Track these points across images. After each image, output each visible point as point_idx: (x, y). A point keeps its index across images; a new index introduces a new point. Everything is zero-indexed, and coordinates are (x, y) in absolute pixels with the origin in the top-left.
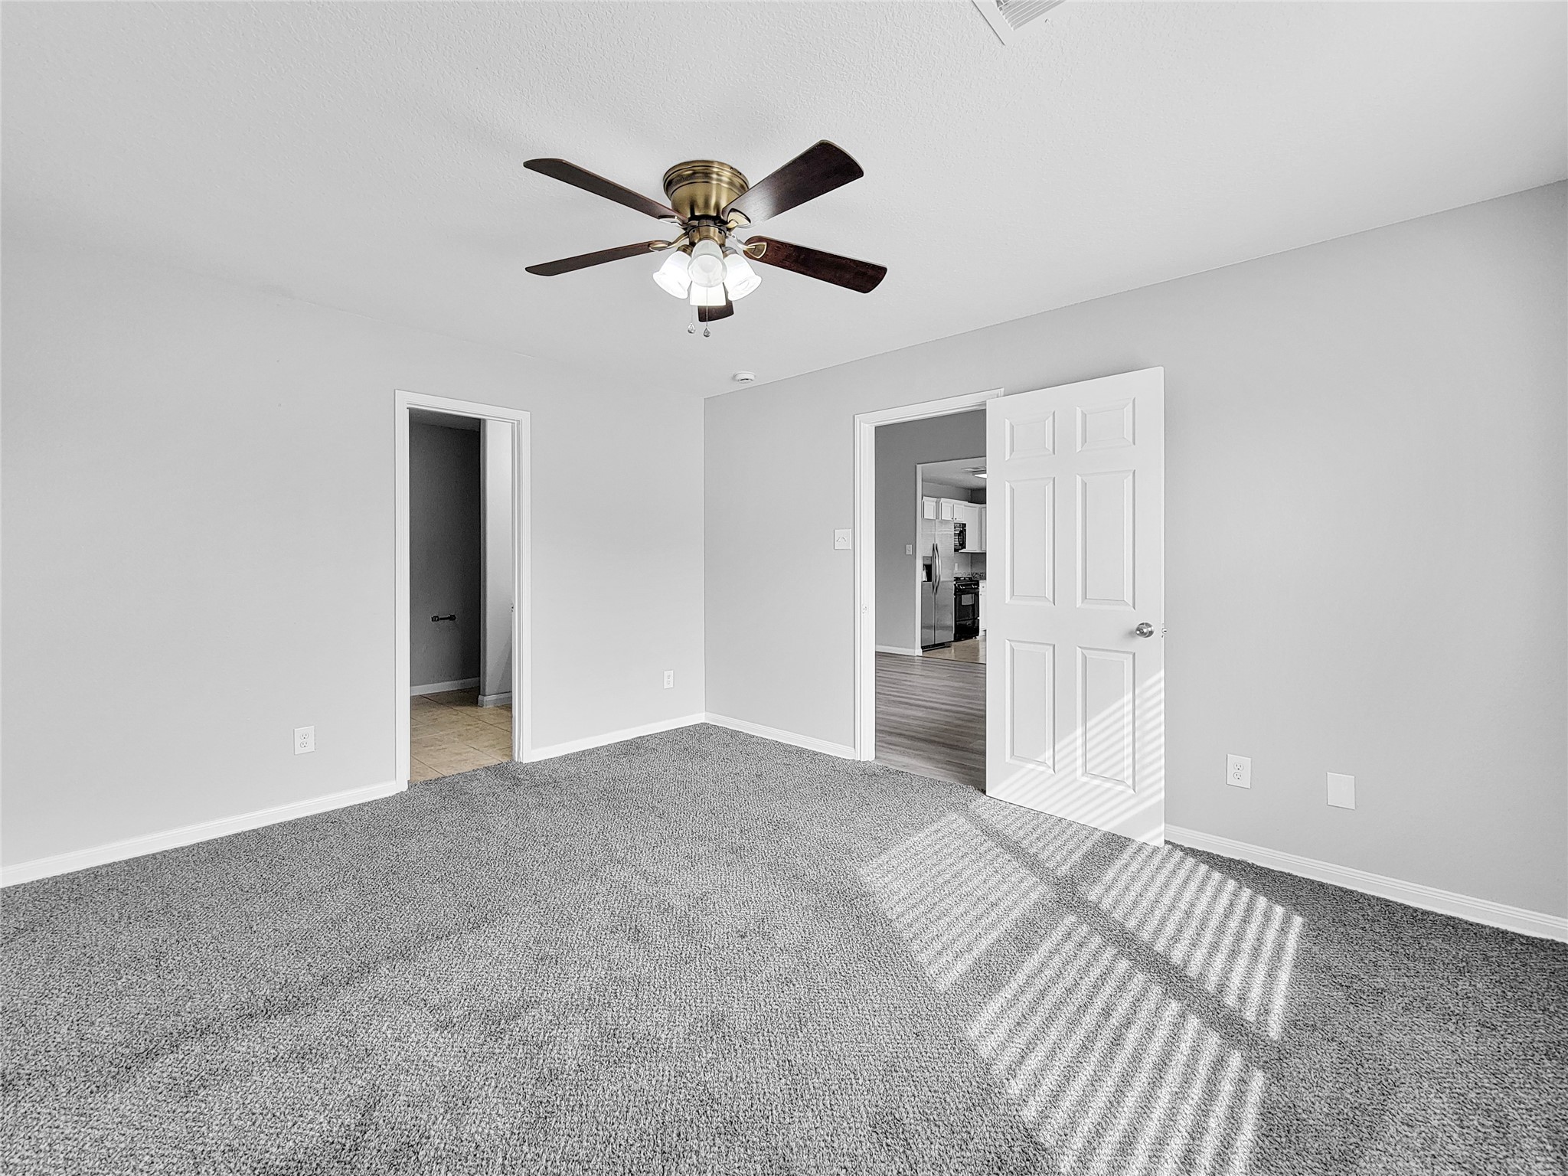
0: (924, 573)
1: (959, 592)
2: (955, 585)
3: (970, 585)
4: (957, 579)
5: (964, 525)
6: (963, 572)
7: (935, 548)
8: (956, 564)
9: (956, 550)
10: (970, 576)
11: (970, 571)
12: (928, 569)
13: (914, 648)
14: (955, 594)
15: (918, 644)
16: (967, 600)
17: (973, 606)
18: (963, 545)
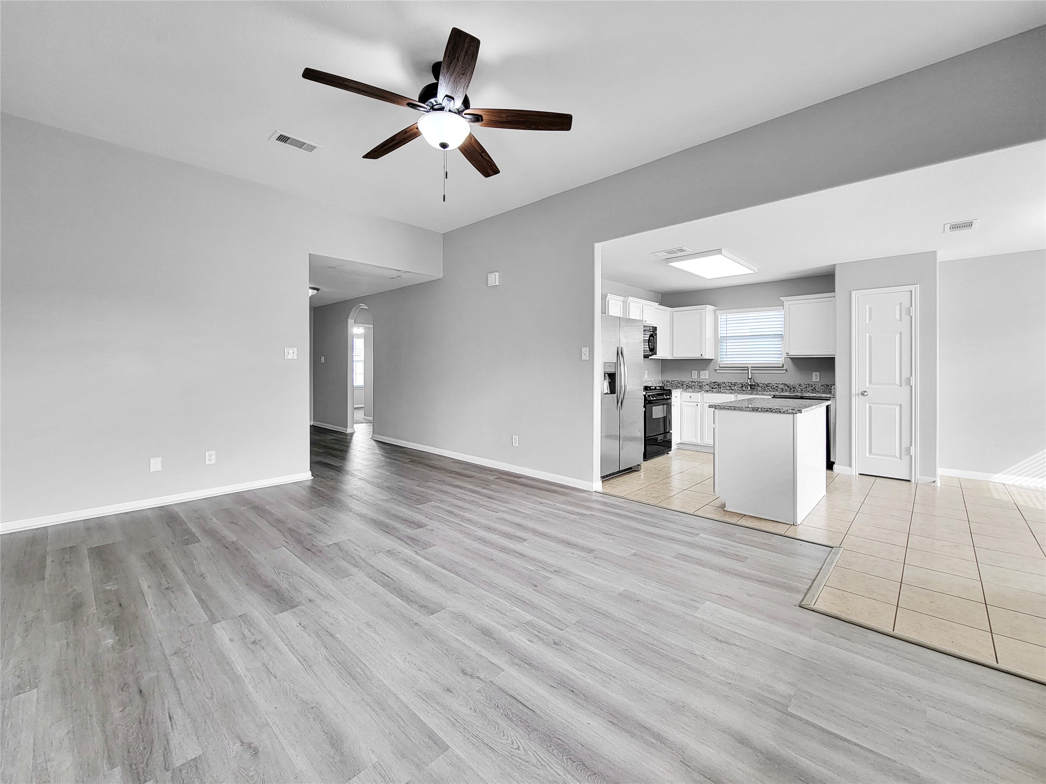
0: (606, 384)
1: (649, 403)
2: (645, 396)
3: (662, 394)
4: (646, 388)
5: (655, 329)
6: (654, 380)
7: (620, 353)
8: (646, 372)
9: (646, 357)
10: (661, 385)
11: (660, 379)
12: (612, 377)
13: (592, 481)
14: (645, 407)
15: (597, 473)
16: (658, 412)
17: (665, 418)
18: (653, 350)
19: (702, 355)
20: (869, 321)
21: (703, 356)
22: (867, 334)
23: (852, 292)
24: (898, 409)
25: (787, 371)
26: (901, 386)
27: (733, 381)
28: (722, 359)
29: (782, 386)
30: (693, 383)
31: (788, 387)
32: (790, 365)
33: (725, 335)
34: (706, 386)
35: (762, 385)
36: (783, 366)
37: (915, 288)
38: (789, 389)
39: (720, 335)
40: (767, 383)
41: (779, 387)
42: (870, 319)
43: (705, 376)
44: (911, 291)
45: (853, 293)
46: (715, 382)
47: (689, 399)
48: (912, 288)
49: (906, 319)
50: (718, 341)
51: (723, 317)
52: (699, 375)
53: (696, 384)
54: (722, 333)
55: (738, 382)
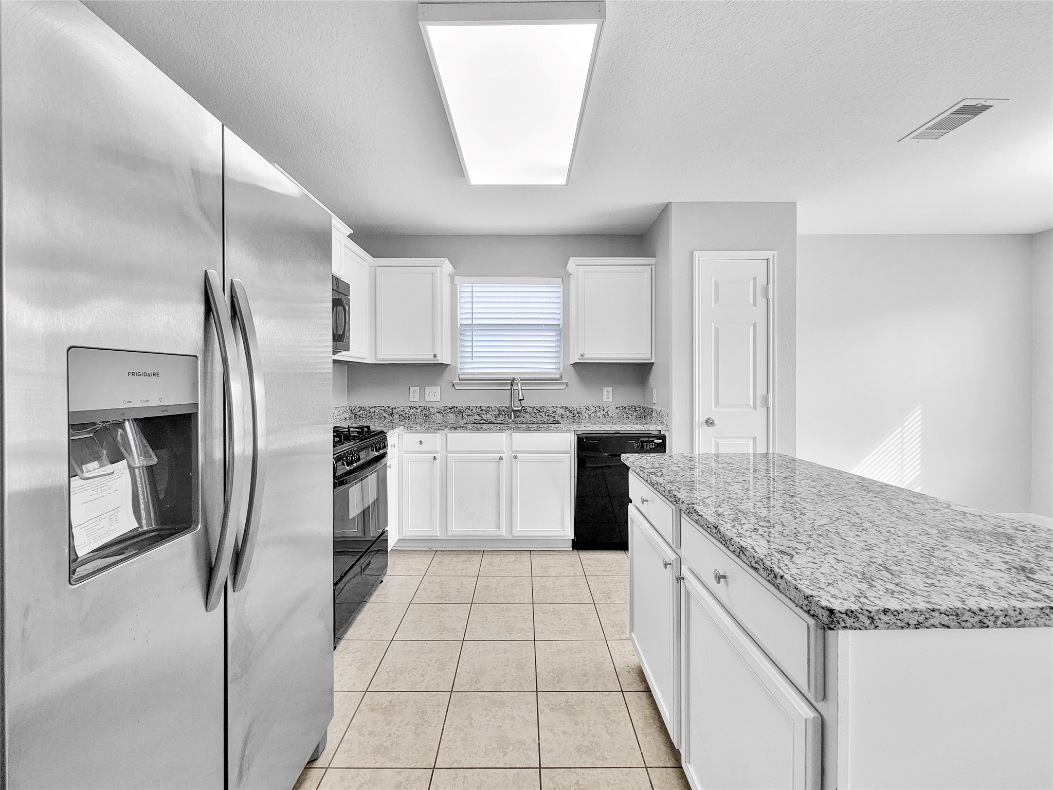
11: (347, 405)
17: (375, 504)
18: (341, 339)
19: (435, 356)
20: (715, 304)
21: (438, 358)
22: (713, 325)
23: (695, 252)
24: (751, 443)
25: (567, 385)
26: (755, 408)
27: (485, 405)
28: (463, 366)
29: (562, 411)
30: (412, 411)
31: (570, 412)
32: (571, 377)
33: (470, 322)
34: (437, 414)
35: (531, 409)
36: (561, 377)
37: (773, 255)
38: (571, 415)
39: (460, 322)
40: (539, 405)
41: (558, 412)
42: (717, 300)
43: (435, 396)
44: (768, 260)
45: (697, 254)
46: (453, 407)
47: (417, 447)
48: (768, 254)
49: (761, 302)
50: (458, 331)
51: (465, 288)
52: (423, 393)
53: (419, 411)
54: (464, 318)
55: (493, 406)
